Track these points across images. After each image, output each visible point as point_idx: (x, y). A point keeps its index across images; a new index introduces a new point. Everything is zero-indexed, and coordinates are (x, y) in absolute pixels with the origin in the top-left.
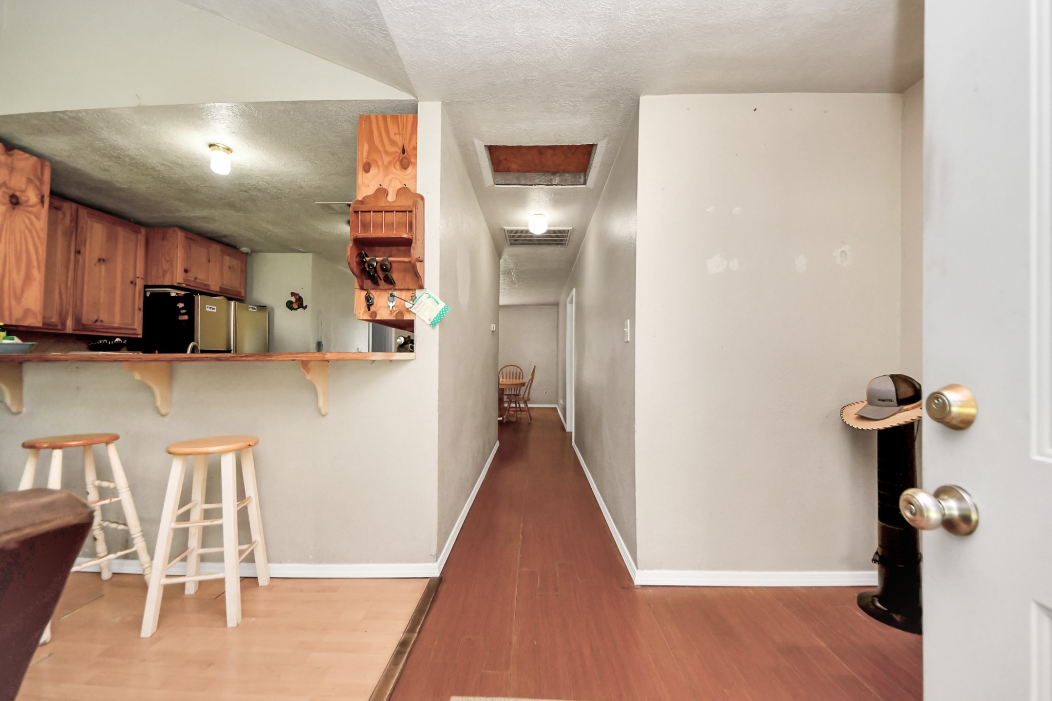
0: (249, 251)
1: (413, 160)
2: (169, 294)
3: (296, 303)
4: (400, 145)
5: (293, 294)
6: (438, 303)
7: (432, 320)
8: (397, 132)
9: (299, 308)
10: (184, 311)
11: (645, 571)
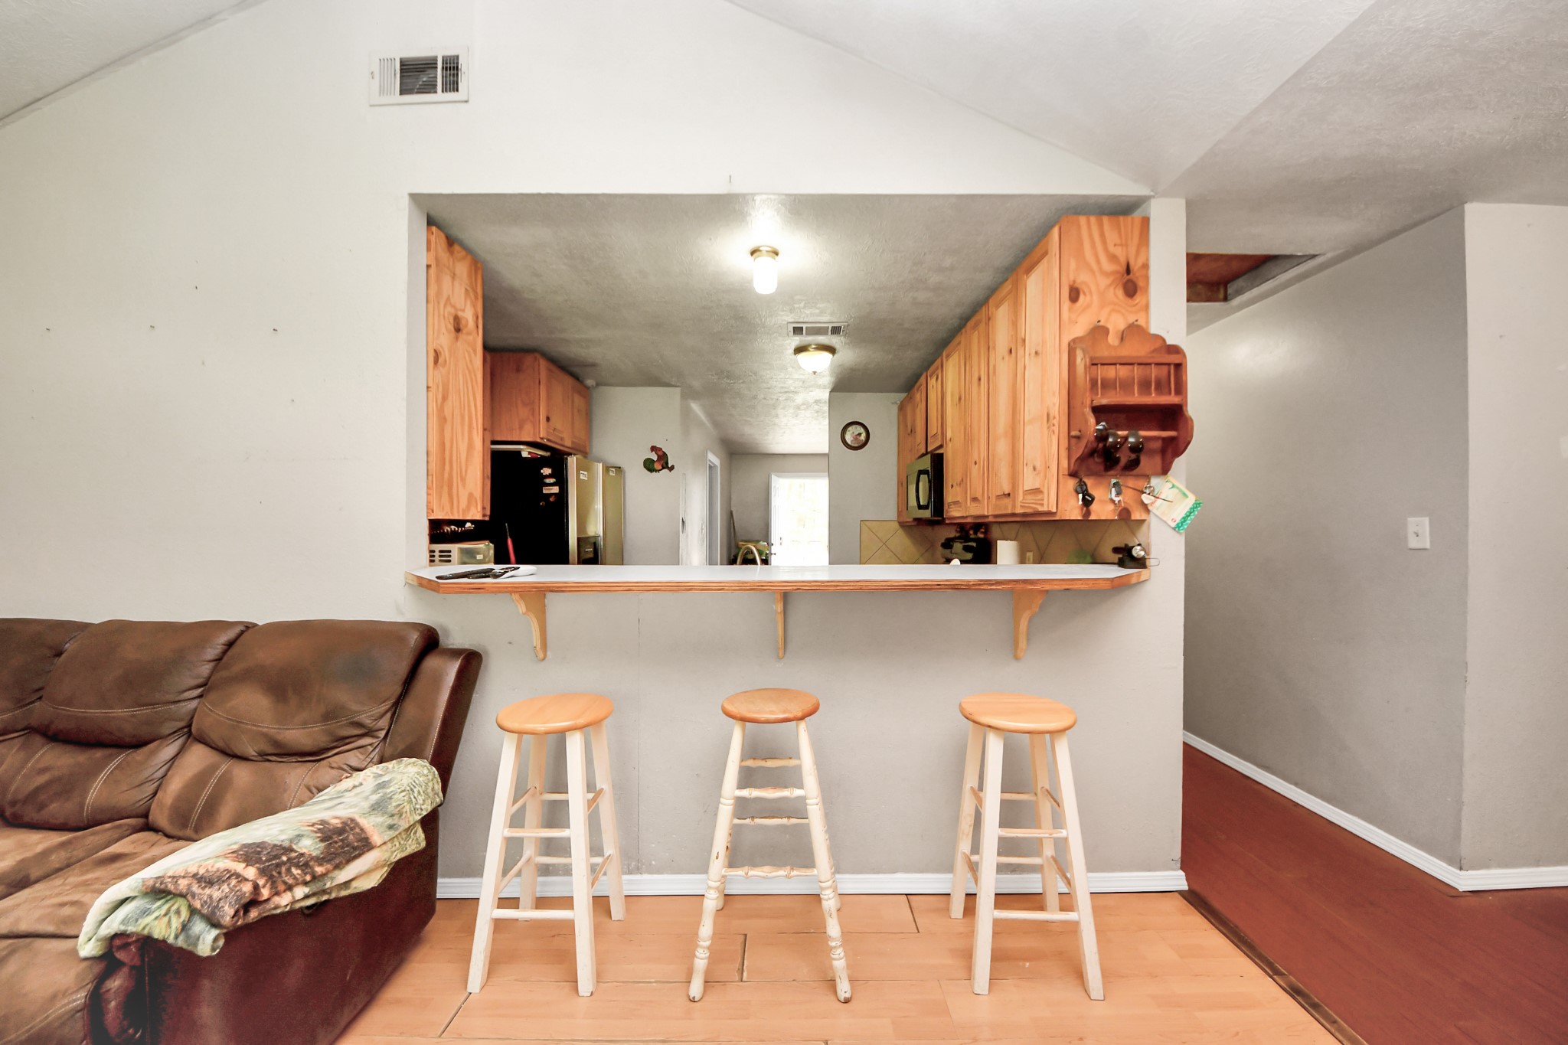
0: (594, 384)
1: (1141, 283)
2: (519, 453)
3: (658, 462)
4: (1123, 260)
5: (654, 449)
6: (1185, 496)
7: (1178, 521)
8: (1118, 241)
9: (663, 468)
10: (552, 480)
11: (1470, 872)
